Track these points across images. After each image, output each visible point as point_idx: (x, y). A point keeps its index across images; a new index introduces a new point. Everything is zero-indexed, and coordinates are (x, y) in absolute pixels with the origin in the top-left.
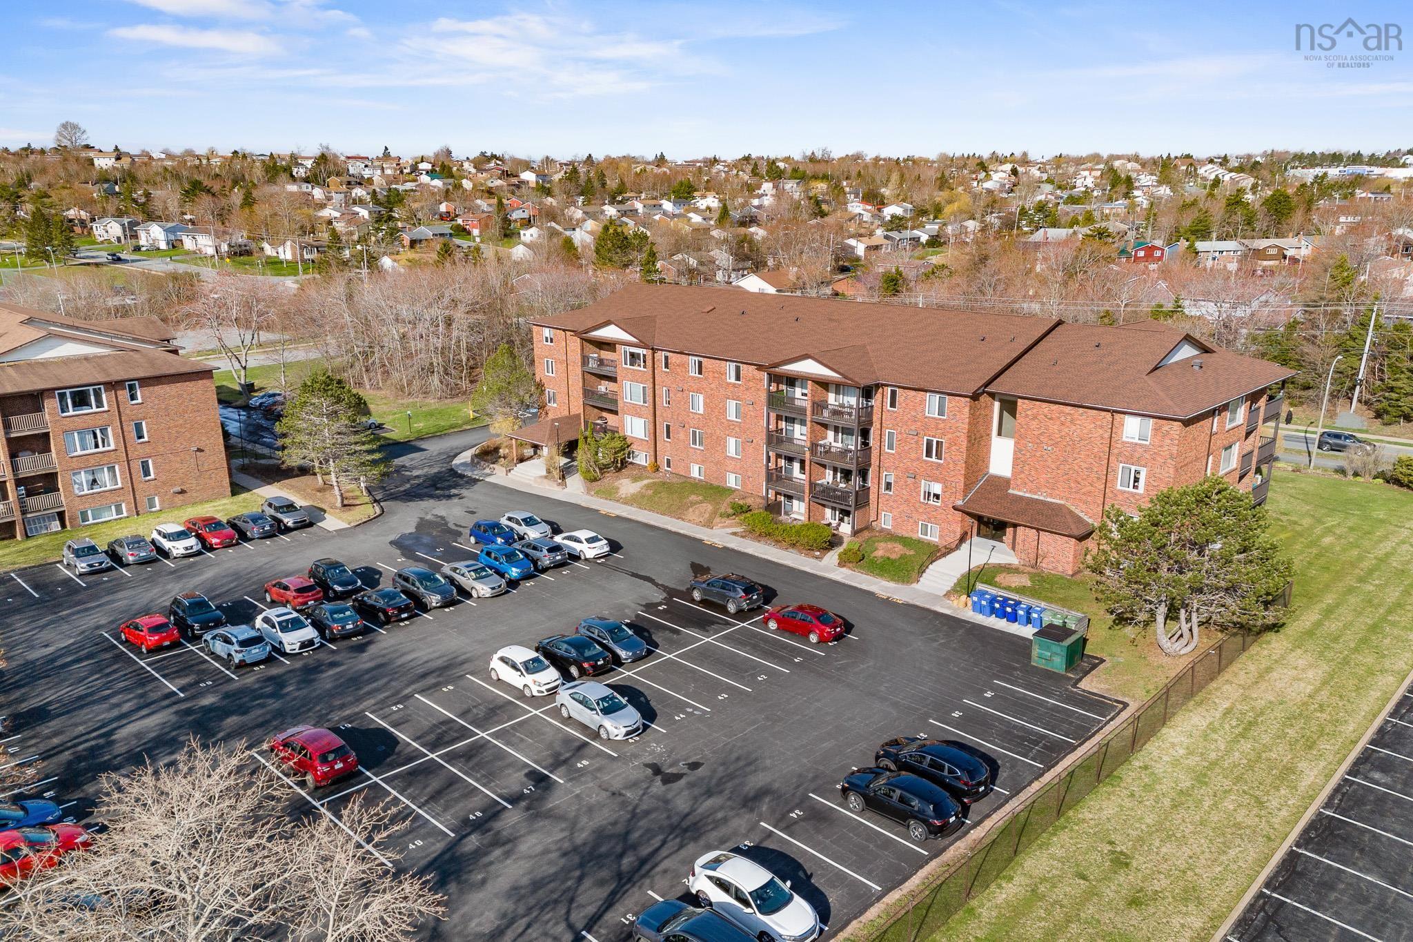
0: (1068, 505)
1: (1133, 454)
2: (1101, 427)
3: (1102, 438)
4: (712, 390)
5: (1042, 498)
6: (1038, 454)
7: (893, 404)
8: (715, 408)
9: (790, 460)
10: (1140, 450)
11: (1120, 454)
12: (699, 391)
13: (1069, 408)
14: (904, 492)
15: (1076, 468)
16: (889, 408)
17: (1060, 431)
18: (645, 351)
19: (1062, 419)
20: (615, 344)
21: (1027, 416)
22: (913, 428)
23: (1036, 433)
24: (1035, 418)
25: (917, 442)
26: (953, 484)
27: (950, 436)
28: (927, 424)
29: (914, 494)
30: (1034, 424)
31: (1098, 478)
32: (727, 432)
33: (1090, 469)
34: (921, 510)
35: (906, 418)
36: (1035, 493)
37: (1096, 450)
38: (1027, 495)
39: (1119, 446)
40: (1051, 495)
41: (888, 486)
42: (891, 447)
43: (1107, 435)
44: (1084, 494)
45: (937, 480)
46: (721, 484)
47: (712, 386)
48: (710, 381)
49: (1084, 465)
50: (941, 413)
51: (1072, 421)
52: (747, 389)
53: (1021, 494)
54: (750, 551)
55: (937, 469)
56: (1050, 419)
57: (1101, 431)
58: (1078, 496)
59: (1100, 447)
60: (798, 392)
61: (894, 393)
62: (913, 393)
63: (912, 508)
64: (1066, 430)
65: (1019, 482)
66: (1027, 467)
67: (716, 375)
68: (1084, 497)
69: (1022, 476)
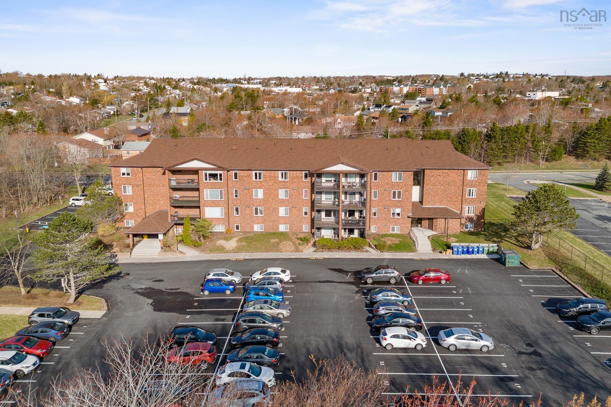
0: (448, 207)
1: (472, 184)
2: (459, 176)
3: (460, 180)
4: (269, 186)
5: (437, 206)
6: (435, 190)
7: (376, 179)
8: (271, 195)
9: (319, 211)
10: (475, 182)
11: (467, 185)
12: (260, 188)
13: (447, 170)
14: (383, 215)
15: (450, 193)
16: (374, 181)
17: (443, 180)
18: (221, 172)
19: (444, 175)
20: (198, 171)
21: (429, 176)
22: (387, 187)
23: (433, 182)
24: (433, 176)
25: (389, 193)
26: (407, 208)
27: (405, 188)
28: (393, 185)
29: (388, 215)
30: (432, 179)
31: (459, 195)
32: (280, 205)
33: (456, 192)
34: (392, 221)
35: (383, 184)
36: (434, 205)
37: (458, 185)
38: (431, 206)
39: (467, 182)
40: (441, 205)
41: (375, 214)
42: (375, 197)
43: (462, 179)
44: (454, 202)
45: (398, 207)
46: (277, 231)
47: (269, 184)
48: (268, 181)
49: (453, 191)
50: (400, 179)
51: (448, 175)
52: (292, 183)
53: (428, 206)
54: (337, 256)
55: (399, 203)
56: (439, 176)
57: (459, 177)
58: (451, 203)
59: (459, 183)
60: (324, 179)
61: (376, 175)
62: (386, 173)
63: (387, 221)
64: (446, 179)
65: (427, 202)
66: (430, 196)
67: (272, 178)
68: (454, 203)
69: (428, 199)
